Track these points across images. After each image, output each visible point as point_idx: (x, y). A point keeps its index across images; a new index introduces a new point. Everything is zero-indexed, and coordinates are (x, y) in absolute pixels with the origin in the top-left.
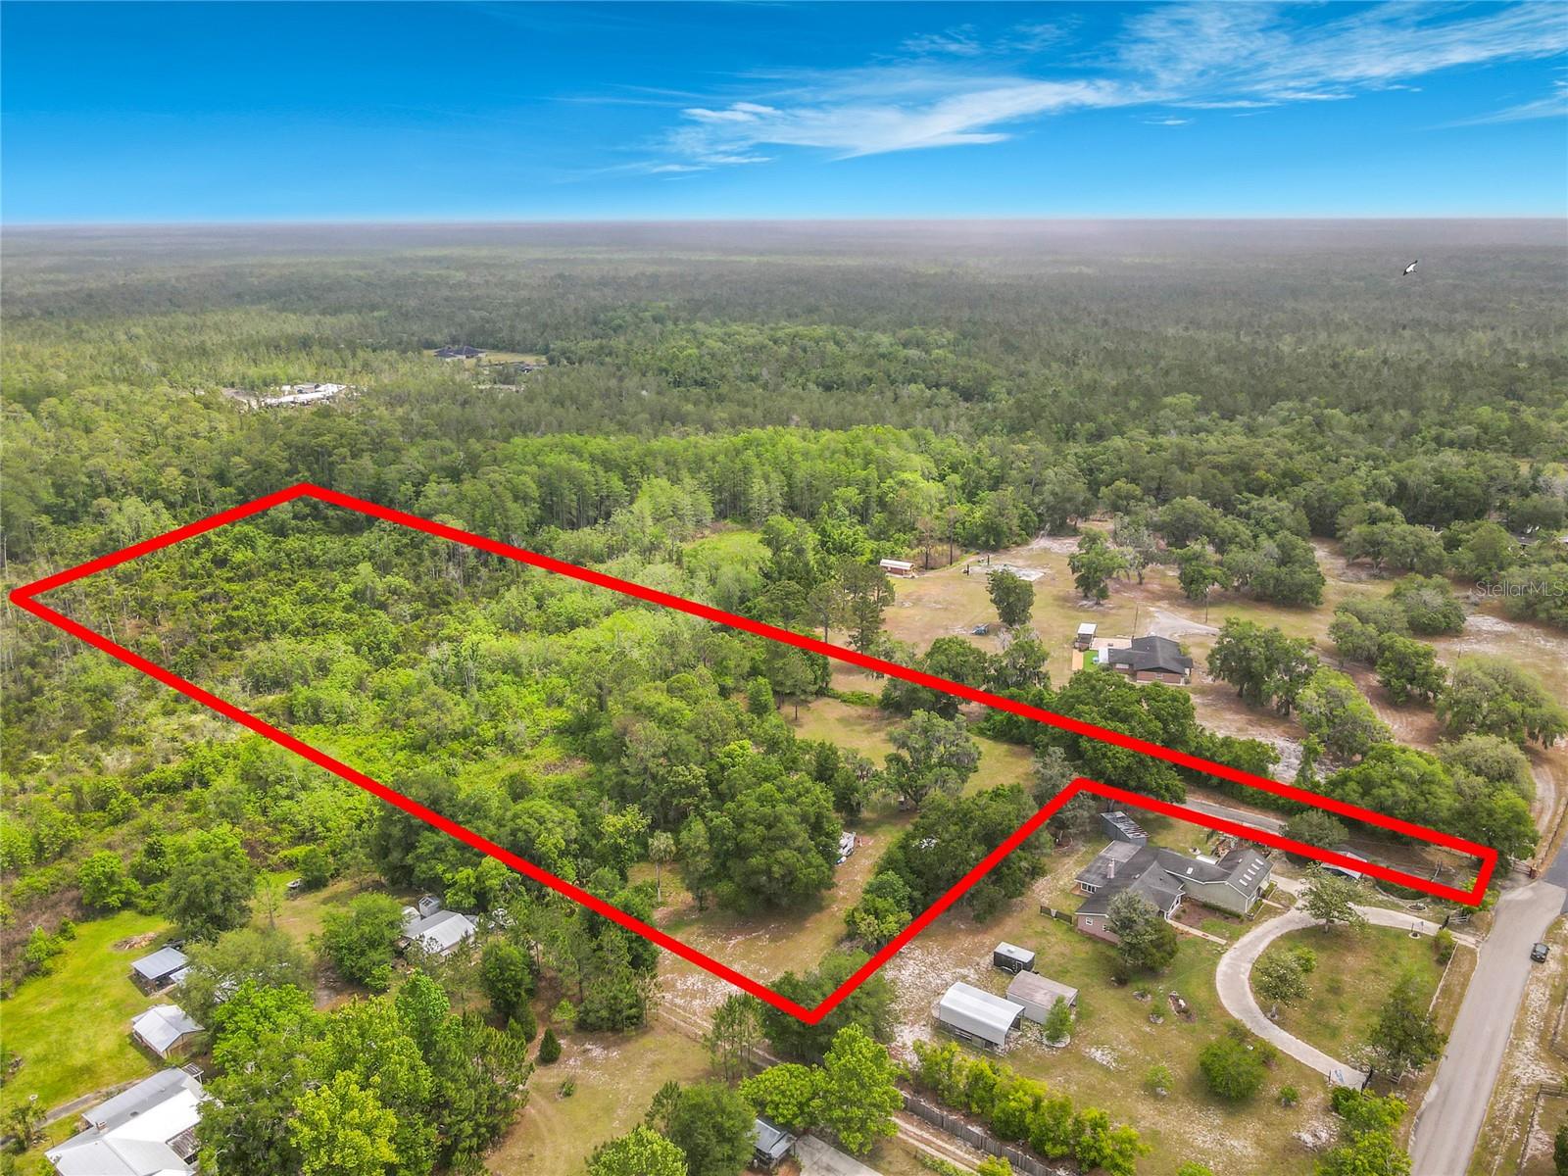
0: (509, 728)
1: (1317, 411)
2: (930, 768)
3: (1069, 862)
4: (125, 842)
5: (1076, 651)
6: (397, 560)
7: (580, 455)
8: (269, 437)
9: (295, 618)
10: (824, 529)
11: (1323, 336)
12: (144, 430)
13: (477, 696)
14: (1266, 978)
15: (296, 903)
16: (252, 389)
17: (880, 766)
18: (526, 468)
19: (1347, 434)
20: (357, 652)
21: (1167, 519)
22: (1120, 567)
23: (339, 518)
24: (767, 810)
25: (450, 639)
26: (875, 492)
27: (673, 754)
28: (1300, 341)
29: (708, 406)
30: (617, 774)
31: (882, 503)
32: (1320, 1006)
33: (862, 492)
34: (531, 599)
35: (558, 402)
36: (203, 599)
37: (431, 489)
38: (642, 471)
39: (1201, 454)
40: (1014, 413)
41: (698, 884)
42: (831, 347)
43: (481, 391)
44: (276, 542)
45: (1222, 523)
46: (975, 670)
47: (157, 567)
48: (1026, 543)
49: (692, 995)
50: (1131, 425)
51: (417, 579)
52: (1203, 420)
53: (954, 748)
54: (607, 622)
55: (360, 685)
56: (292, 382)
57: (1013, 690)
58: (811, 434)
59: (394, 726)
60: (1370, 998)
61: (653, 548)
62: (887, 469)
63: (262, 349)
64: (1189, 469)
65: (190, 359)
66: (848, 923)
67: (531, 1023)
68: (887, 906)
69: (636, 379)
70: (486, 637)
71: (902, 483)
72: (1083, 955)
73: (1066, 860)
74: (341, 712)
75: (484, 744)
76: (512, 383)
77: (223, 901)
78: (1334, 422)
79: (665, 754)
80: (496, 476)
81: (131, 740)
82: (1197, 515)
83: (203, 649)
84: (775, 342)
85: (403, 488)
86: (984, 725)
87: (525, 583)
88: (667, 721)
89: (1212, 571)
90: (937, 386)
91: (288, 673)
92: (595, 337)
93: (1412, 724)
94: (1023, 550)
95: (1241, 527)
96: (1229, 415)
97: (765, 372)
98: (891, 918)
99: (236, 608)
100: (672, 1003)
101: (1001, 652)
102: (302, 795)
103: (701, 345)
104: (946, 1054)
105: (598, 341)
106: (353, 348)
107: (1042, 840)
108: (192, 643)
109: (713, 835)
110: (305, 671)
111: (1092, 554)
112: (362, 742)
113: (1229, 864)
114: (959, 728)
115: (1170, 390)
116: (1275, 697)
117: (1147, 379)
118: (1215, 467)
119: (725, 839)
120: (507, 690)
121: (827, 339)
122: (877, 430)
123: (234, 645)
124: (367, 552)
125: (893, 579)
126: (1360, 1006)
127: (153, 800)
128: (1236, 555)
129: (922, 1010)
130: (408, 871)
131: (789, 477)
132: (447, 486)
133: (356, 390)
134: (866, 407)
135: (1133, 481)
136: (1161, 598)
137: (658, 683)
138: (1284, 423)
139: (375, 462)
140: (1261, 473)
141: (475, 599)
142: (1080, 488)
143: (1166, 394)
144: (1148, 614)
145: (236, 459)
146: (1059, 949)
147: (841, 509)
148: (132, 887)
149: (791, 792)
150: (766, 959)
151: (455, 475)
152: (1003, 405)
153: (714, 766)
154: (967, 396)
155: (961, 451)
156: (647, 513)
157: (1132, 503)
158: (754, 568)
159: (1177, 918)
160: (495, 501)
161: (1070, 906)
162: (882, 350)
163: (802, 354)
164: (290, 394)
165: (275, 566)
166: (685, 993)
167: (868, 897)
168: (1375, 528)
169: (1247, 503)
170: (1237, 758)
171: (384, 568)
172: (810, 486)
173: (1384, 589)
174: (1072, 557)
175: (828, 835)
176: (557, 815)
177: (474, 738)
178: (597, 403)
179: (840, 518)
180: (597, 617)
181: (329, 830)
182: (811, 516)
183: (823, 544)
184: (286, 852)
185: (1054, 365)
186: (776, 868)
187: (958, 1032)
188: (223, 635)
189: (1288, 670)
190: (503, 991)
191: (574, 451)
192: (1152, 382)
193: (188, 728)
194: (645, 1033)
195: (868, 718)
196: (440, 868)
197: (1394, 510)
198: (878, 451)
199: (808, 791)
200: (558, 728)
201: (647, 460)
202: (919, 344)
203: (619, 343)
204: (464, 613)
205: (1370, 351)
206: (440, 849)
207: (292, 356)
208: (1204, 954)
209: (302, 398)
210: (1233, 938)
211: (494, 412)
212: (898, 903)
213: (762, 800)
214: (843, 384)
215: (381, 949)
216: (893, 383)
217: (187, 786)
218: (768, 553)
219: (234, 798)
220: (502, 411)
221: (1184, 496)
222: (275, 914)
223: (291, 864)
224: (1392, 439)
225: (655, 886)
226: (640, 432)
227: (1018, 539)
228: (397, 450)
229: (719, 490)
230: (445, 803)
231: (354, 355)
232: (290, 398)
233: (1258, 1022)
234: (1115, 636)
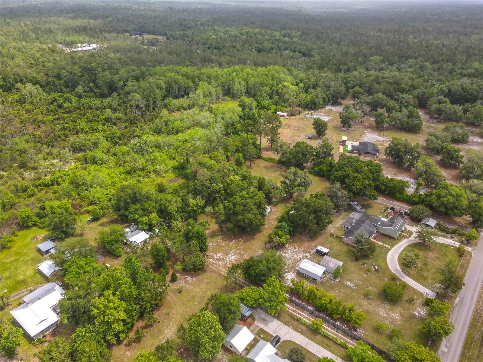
0: (158, 167)
1: (421, 63)
2: (296, 186)
3: (339, 218)
4: (33, 204)
5: (340, 146)
6: (119, 108)
7: (178, 73)
8: (74, 63)
9: (86, 127)
10: (258, 101)
11: (423, 36)
12: (31, 59)
13: (147, 156)
14: (405, 262)
15: (90, 225)
16: (68, 45)
17: (279, 185)
18: (161, 77)
19: (432, 72)
20: (107, 140)
21: (371, 100)
22: (356, 117)
23: (99, 92)
24: (244, 201)
25: (137, 136)
26: (275, 89)
27: (212, 180)
28: (415, 38)
29: (220, 57)
30: (194, 185)
31: (277, 92)
32: (421, 270)
33: (271, 88)
34: (163, 123)
35: (170, 53)
36: (55, 119)
37: (129, 83)
38: (199, 79)
39: (383, 78)
40: (320, 62)
41: (220, 223)
42: (260, 36)
43: (145, 49)
44: (78, 100)
45: (390, 103)
46: (309, 153)
47: (39, 108)
48: (324, 107)
49: (218, 260)
50: (359, 67)
51: (126, 114)
52: (383, 66)
53: (303, 180)
54: (189, 132)
55: (108, 151)
56: (81, 43)
57: (322, 160)
58: (254, 68)
59: (120, 165)
60: (437, 267)
61: (203, 106)
62: (279, 81)
63: (70, 31)
64: (379, 83)
65: (46, 33)
66: (269, 238)
67: (168, 269)
68: (282, 234)
69: (196, 46)
70: (149, 136)
71: (284, 86)
72: (344, 250)
73: (338, 218)
74: (103, 160)
75: (150, 172)
76: (155, 46)
77: (66, 226)
78: (427, 67)
79: (210, 180)
80: (151, 80)
81: (34, 168)
82: (382, 100)
83: (56, 137)
84: (241, 34)
85: (120, 83)
86: (311, 170)
87: (162, 117)
88: (210, 168)
89: (386, 119)
90: (295, 51)
91: (85, 146)
92: (182, 30)
93: (450, 173)
94: (323, 110)
95: (396, 105)
96: (391, 64)
97: (238, 45)
98: (284, 237)
99: (66, 123)
100: (213, 263)
101: (318, 147)
102: (91, 189)
103: (217, 35)
104: (302, 284)
105: (182, 32)
106: (101, 31)
107: (332, 212)
108: (52, 135)
109: (225, 208)
110: (90, 146)
111: (347, 113)
112: (109, 171)
113: (392, 221)
114: (305, 173)
115: (372, 55)
116: (407, 164)
117: (365, 51)
118: (388, 83)
119: (229, 210)
120: (157, 154)
121: (258, 34)
122: (276, 67)
123: (66, 136)
124: (109, 105)
125: (281, 119)
126: (433, 270)
127: (41, 190)
128: (394, 114)
129: (293, 267)
130: (127, 217)
131: (247, 82)
132: (135, 83)
133: (103, 47)
134: (271, 58)
135: (360, 87)
136: (368, 128)
137: (207, 155)
138: (410, 67)
139: (110, 73)
140: (403, 86)
141: (145, 122)
142: (343, 89)
143: (371, 56)
144: (364, 134)
145: (63, 71)
146: (336, 248)
147: (264, 94)
148: (35, 219)
149: (251, 195)
150: (242, 248)
151: (137, 79)
152: (316, 59)
153: (225, 184)
154: (304, 55)
155: (303, 75)
156: (201, 94)
157: (360, 95)
158: (236, 114)
159: (374, 238)
160: (151, 89)
161: (340, 233)
162: (277, 38)
163: (250, 39)
164: (81, 47)
165: (78, 108)
166: (217, 259)
167: (276, 230)
168: (440, 106)
169: (398, 96)
170: (395, 185)
171: (115, 111)
172: (254, 86)
173: (442, 126)
174: (340, 114)
175: (262, 208)
176: (174, 199)
177: (146, 170)
178: (183, 54)
179: (264, 97)
180: (185, 129)
181: (100, 201)
182: (254, 96)
183: (258, 106)
184: (86, 208)
185: (333, 45)
186: (246, 220)
187: (304, 275)
188: (62, 132)
189: (412, 155)
190: (159, 259)
191: (176, 72)
192: (366, 52)
193: (52, 164)
194: (204, 272)
195: (274, 166)
196: (137, 217)
197: (447, 99)
198: (277, 75)
199: (257, 194)
200: (173, 167)
201: (201, 76)
202: (289, 36)
203: (189, 33)
204: (141, 127)
205: (439, 42)
206: (136, 210)
207: (81, 33)
208: (383, 251)
209: (85, 49)
210: (392, 246)
211: (149, 57)
212: (285, 232)
213: (241, 197)
214: (263, 50)
215: (119, 243)
216: (280, 50)
217: (53, 185)
218: (240, 109)
219: (68, 191)
220: (152, 56)
221: (378, 93)
222: (83, 230)
223: (88, 212)
224: (446, 74)
225: (206, 223)
226: (197, 65)
227: (321, 106)
228: (117, 70)
229: (224, 86)
230: (138, 195)
231: (101, 34)
232: (80, 49)
233: (400, 275)
234: (353, 141)
